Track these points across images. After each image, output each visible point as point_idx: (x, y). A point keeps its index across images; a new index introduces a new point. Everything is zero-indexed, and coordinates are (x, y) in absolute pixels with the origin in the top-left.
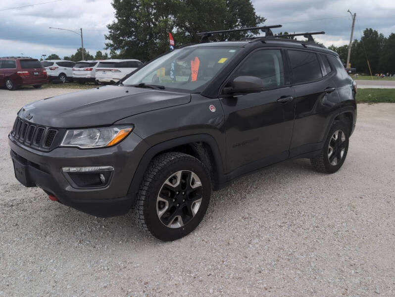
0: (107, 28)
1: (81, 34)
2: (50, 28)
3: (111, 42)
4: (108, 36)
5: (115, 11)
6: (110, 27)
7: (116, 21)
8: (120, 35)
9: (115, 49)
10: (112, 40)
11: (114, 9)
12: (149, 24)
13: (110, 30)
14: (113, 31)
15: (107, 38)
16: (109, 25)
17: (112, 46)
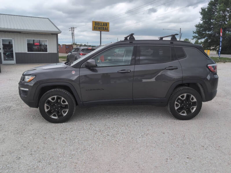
0: (195, 27)
1: (180, 31)
2: (164, 29)
3: (197, 35)
4: (195, 32)
5: (201, 16)
6: (197, 26)
7: (201, 22)
8: (203, 30)
9: (199, 39)
10: (197, 34)
11: (201, 15)
12: (224, 22)
13: (196, 28)
14: (198, 29)
15: (194, 33)
16: (196, 25)
17: (196, 37)
